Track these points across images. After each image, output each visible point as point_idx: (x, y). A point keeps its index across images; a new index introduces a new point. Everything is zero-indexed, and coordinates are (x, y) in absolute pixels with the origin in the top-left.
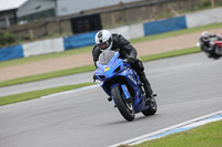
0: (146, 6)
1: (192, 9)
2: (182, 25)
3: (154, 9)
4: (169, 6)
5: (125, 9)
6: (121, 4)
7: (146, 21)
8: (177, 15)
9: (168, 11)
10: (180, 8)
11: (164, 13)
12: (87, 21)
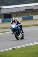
0: (23, 13)
1: (35, 15)
2: (32, 18)
3: (25, 14)
4: (29, 13)
5: (18, 13)
6: (17, 12)
7: (23, 17)
8: (31, 16)
9: (29, 14)
10: (32, 14)
11: (28, 15)
12: (8, 15)
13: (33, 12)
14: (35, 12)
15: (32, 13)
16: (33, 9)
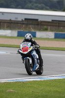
3: (24, 26)
4: (30, 26)
8: (33, 31)
11: (27, 29)
13: (38, 25)
14: (41, 25)
15: (36, 26)
16: (37, 20)
